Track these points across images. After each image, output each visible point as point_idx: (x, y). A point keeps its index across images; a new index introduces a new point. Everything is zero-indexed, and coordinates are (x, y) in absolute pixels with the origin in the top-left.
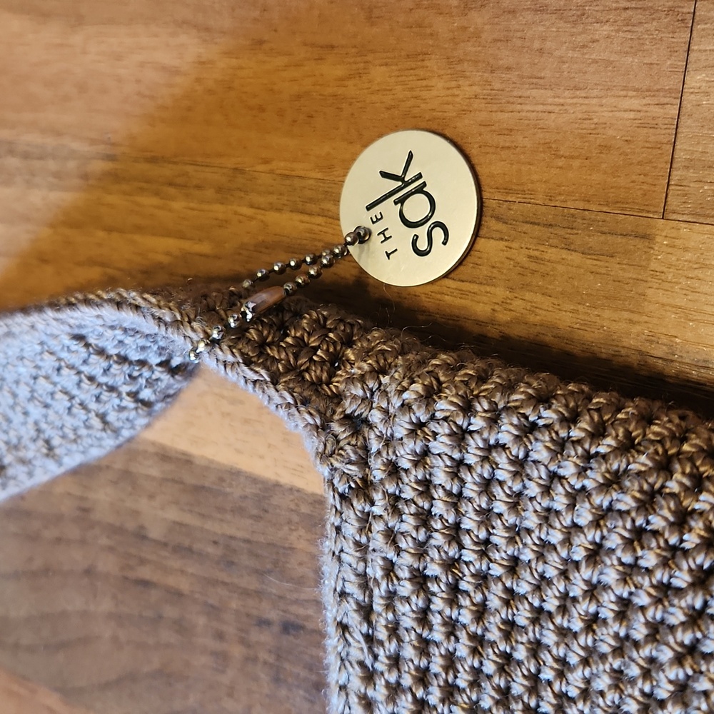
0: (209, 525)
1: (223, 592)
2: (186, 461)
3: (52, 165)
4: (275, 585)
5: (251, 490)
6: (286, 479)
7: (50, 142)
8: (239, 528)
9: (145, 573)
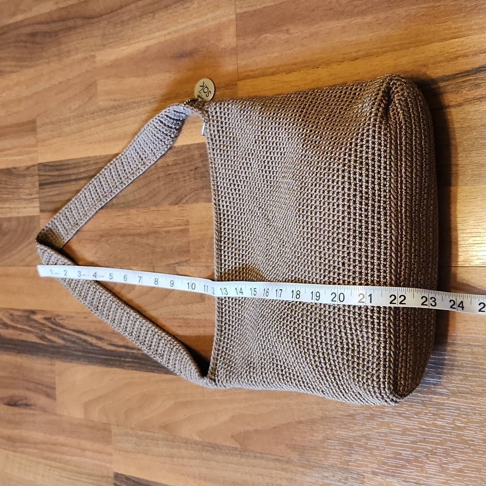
0: (180, 158)
1: (184, 168)
3: (143, 103)
4: (192, 163)
5: (186, 148)
6: (192, 143)
7: (142, 99)
8: (185, 155)
9: (169, 172)
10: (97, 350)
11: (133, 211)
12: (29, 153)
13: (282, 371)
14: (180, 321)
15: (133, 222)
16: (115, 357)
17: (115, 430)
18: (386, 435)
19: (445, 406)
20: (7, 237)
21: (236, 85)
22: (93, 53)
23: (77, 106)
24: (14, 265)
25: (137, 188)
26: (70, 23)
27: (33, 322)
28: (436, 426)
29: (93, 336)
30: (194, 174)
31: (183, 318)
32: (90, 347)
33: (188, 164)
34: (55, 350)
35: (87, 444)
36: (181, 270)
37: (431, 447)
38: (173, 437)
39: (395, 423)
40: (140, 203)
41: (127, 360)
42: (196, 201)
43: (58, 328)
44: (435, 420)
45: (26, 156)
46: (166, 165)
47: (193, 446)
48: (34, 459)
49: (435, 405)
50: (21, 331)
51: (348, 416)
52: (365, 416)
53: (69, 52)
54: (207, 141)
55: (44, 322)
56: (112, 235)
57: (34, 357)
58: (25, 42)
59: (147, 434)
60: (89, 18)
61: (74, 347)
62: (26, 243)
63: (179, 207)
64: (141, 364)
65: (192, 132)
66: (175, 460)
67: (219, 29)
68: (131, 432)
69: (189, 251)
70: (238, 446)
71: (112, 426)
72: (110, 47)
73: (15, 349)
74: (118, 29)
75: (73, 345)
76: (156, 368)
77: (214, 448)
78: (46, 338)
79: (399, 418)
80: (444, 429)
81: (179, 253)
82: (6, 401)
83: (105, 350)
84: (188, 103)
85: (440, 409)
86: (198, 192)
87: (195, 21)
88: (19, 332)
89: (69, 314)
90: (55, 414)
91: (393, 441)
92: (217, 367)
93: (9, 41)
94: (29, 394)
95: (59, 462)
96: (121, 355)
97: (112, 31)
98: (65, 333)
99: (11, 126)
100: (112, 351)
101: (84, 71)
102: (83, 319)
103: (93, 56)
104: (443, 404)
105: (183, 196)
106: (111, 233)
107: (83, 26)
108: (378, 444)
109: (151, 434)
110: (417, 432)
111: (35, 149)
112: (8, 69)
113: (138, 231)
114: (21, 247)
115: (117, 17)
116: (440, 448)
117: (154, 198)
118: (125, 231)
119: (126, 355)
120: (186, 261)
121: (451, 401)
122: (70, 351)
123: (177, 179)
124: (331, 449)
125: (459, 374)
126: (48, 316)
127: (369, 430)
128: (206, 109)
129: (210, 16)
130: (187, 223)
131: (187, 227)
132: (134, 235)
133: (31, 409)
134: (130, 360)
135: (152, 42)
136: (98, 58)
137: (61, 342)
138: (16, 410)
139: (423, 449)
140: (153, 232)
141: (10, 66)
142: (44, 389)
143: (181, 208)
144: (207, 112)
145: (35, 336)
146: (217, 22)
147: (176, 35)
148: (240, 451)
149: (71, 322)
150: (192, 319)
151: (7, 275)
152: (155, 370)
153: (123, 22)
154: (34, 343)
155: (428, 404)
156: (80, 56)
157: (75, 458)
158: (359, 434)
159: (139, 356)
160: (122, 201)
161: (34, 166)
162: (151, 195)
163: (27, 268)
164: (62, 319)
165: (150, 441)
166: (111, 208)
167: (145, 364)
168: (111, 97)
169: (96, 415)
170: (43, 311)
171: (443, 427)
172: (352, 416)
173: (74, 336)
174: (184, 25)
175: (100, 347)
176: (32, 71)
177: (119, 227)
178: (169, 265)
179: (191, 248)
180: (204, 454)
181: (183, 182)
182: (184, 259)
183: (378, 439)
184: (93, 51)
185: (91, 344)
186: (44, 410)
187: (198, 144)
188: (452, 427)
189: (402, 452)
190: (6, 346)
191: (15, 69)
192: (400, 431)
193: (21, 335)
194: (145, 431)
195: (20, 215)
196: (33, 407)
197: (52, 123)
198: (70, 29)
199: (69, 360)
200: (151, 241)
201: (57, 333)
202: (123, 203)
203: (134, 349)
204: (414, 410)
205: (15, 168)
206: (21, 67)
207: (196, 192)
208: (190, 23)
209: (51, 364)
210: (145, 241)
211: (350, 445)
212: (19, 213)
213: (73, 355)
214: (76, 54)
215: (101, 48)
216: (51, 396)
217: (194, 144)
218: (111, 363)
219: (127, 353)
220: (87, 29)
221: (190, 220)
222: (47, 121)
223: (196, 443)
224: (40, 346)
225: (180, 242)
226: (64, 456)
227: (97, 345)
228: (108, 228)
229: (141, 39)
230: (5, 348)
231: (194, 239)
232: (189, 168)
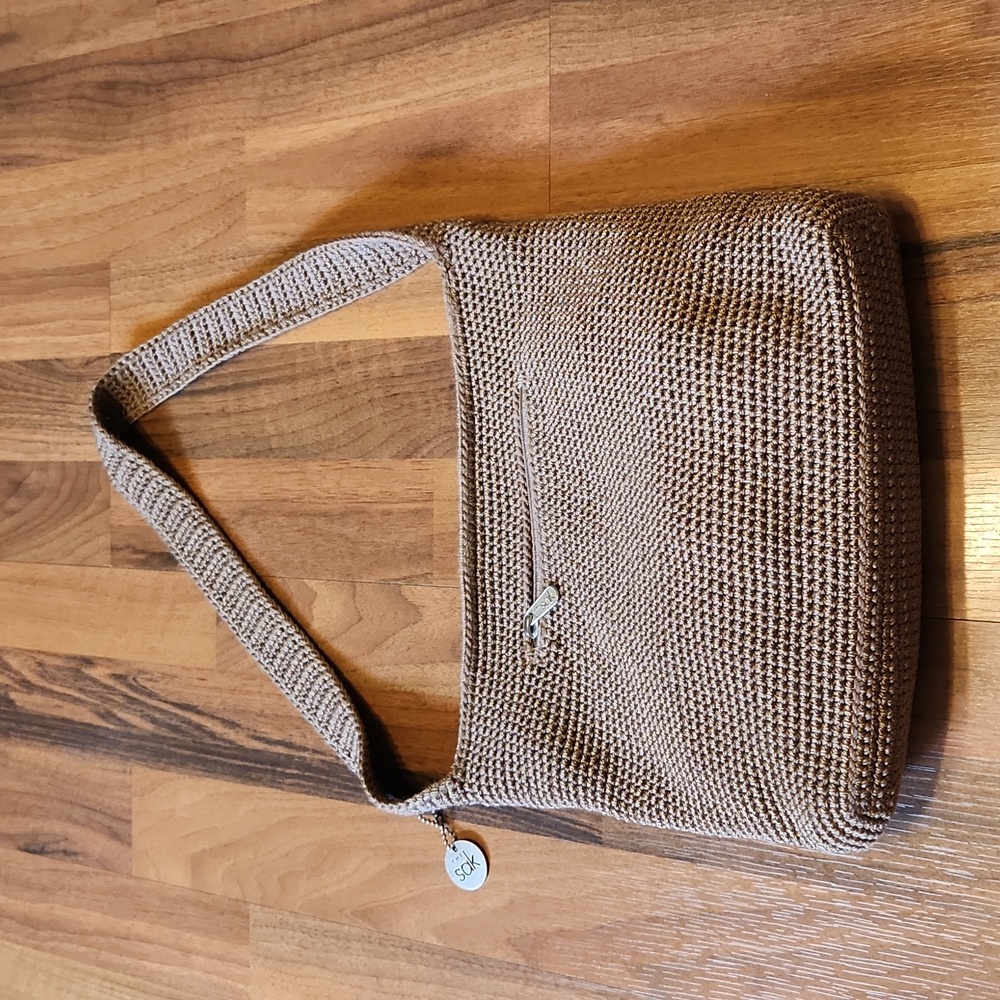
0: (419, 362)
1: (427, 384)
2: (409, 340)
4: (445, 374)
5: (434, 342)
8: (430, 358)
9: (395, 391)
10: (225, 748)
11: (314, 466)
12: (93, 330)
14: (408, 698)
15: (312, 489)
16: (262, 763)
17: (256, 913)
18: (836, 955)
19: (962, 903)
20: (38, 502)
22: (239, 134)
23: (199, 241)
24: (50, 562)
25: (323, 419)
26: (193, 68)
27: (87, 682)
28: (943, 942)
29: (218, 718)
31: (412, 693)
32: (209, 741)
33: (437, 376)
34: (135, 742)
35: (197, 941)
36: (412, 593)
37: (930, 984)
38: (381, 936)
39: (856, 931)
40: (330, 450)
41: (288, 771)
42: (450, 453)
43: (142, 698)
44: (940, 929)
45: (86, 336)
46: (387, 374)
47: (425, 955)
48: (79, 965)
49: (941, 899)
50: (59, 698)
51: (756, 912)
52: (793, 915)
53: (186, 126)
55: (111, 682)
56: (266, 512)
57: (87, 755)
58: (92, 99)
59: (326, 925)
60: (233, 61)
61: (174, 739)
62: (78, 519)
63: (413, 462)
64: (319, 781)
66: (384, 982)
67: (514, 104)
68: (291, 920)
69: (431, 556)
70: (521, 961)
71: (252, 907)
72: (276, 123)
73: (44, 736)
74: (295, 88)
75: (174, 735)
76: (351, 792)
77: (468, 961)
78: (114, 716)
79: (865, 921)
80: (958, 948)
81: (409, 559)
82: (21, 843)
83: (241, 748)
85: (951, 908)
87: (463, 83)
88: (57, 702)
89: (166, 670)
90: (130, 876)
91: (849, 969)
93: (56, 95)
94: (73, 831)
95: (133, 976)
96: (276, 761)
97: (281, 91)
98: (156, 708)
99: (55, 273)
100: (257, 751)
101: (218, 169)
102: (196, 682)
103: (241, 141)
104: (957, 899)
105: (423, 441)
106: (264, 508)
107: (218, 76)
108: (819, 973)
109: (336, 926)
110: (901, 954)
111: (105, 323)
112: (52, 153)
113: (324, 508)
114: (67, 525)
115: (294, 62)
116: (948, 988)
117: (360, 443)
118: (295, 505)
119: (288, 761)
120: (424, 575)
121: (975, 894)
122: (166, 747)
123: (411, 405)
124: (717, 977)
125: (994, 839)
126: (119, 671)
127: (800, 943)
129: (494, 75)
130: (430, 497)
131: (428, 505)
132: (315, 515)
133: (77, 862)
134: (296, 772)
135: (369, 120)
136: (249, 146)
137: (149, 727)
138: (44, 862)
139: (913, 988)
140: (355, 512)
141: (56, 147)
142: (107, 822)
143: (416, 466)
145: (91, 710)
146: (510, 88)
147: (419, 110)
148: (525, 972)
149: (170, 686)
150: (432, 696)
151: (33, 582)
152: (348, 795)
153: (305, 73)
154: (89, 725)
155: (927, 897)
156: (210, 137)
157: (167, 969)
158: (778, 949)
159: (315, 764)
160: (290, 444)
161: (99, 358)
162: (353, 435)
163: (77, 570)
164: (151, 680)
165: (334, 941)
166: (267, 457)
167: (326, 782)
168: (275, 227)
169: (217, 882)
170: (109, 660)
171: (955, 945)
172: (766, 911)
173: (176, 715)
174: (439, 90)
175: (231, 742)
176: (104, 160)
177: (282, 496)
178: (386, 582)
179: (436, 549)
180: (447, 975)
181: (424, 413)
182: (419, 572)
183: (818, 962)
184: (238, 128)
185: (212, 735)
186: (105, 865)
188: (974, 947)
189: (868, 992)
190: (25, 727)
191: (67, 156)
192: (865, 948)
193: (60, 707)
194: (322, 920)
195: (67, 459)
196: (81, 858)
197: (144, 273)
198: (190, 79)
199: (162, 765)
200: (351, 530)
201: (140, 708)
202: (292, 447)
203: (305, 749)
204: (895, 908)
205: (58, 360)
206: (81, 151)
207: (450, 435)
208: (450, 86)
209: (125, 772)
210: (336, 528)
211: (760, 972)
212: (64, 453)
213: (170, 755)
214: (203, 132)
215: (256, 124)
216: (121, 837)
218: (253, 776)
219: (290, 757)
220: (228, 83)
221: (436, 493)
222: (134, 267)
223: (430, 950)
224: (101, 733)
225: (412, 536)
226: (145, 963)
227: (226, 737)
228: (258, 497)
229: (343, 112)
230: (24, 732)
231: (443, 530)
232: (439, 385)
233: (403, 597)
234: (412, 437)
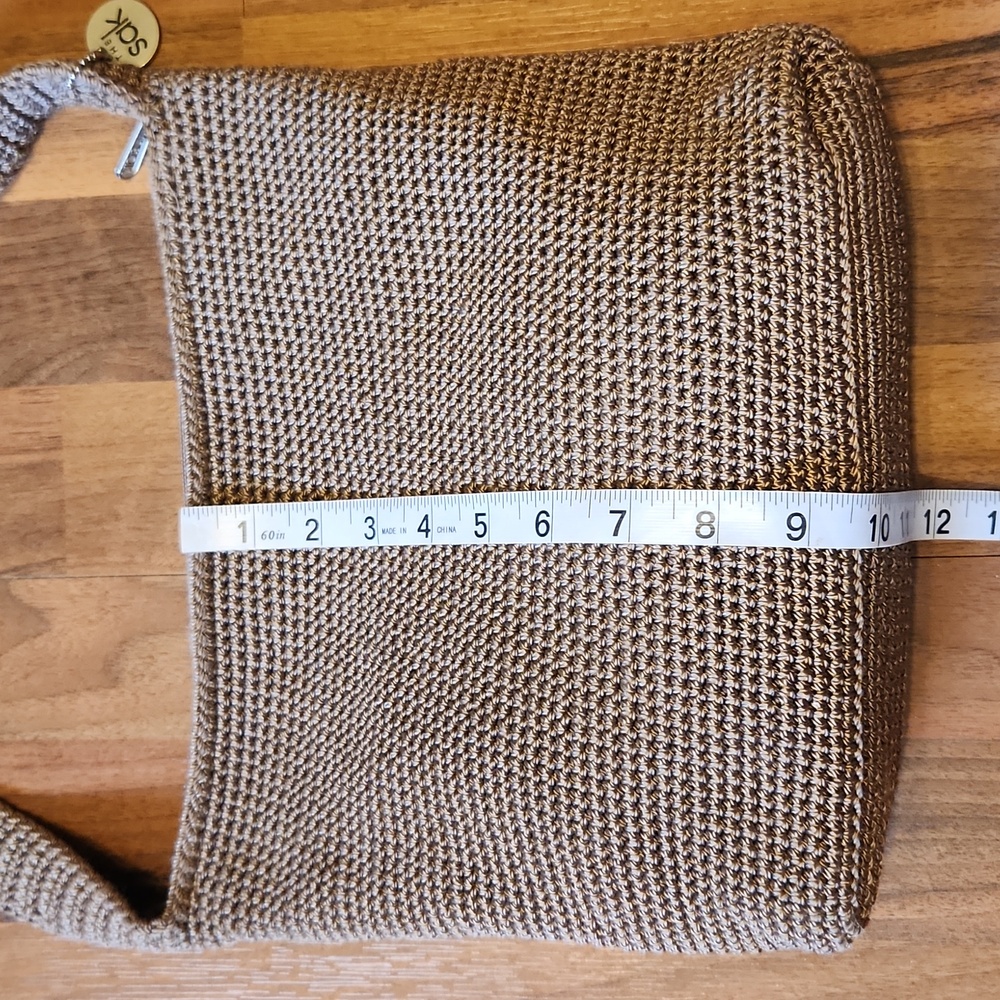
5: (53, 209)
13: (462, 879)
14: (26, 749)
21: (238, 27)
30: (83, 293)
31: (35, 741)
36: (30, 591)
42: (89, 375)
54: (152, 189)
65: (73, 160)
69: (61, 532)
81: (24, 538)
84: (90, 64)
86: (95, 348)
92: (197, 884)
105: (39, 359)
120: (53, 561)
128: (154, 92)
130: (55, 443)
131: (52, 456)
143: (28, 398)
144: (157, 99)
150: (73, 742)
179: (68, 521)
182: (40, 557)
187: (96, 200)
207: (87, 347)
217: (80, 199)
221: (67, 436)
225: (27, 504)
231: (80, 492)
232: (65, 273)
233: (13, 598)
234: (20, 354)
